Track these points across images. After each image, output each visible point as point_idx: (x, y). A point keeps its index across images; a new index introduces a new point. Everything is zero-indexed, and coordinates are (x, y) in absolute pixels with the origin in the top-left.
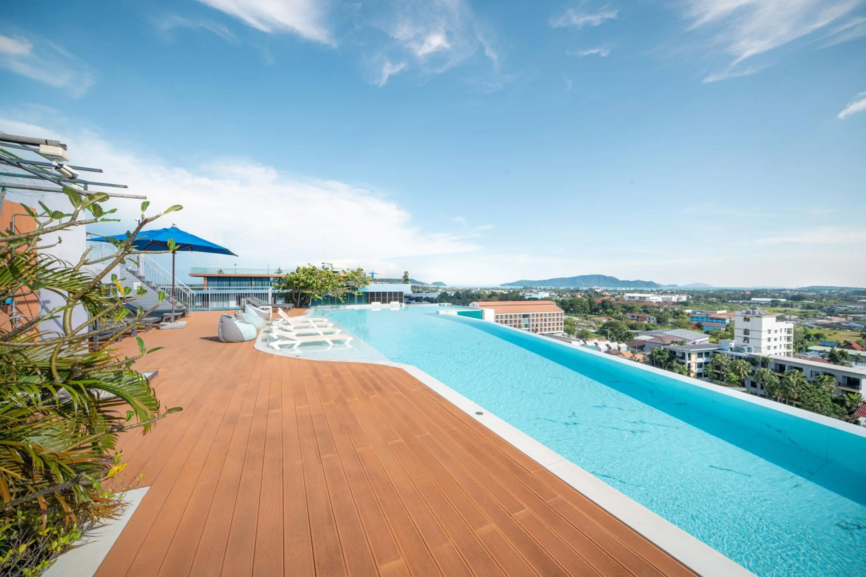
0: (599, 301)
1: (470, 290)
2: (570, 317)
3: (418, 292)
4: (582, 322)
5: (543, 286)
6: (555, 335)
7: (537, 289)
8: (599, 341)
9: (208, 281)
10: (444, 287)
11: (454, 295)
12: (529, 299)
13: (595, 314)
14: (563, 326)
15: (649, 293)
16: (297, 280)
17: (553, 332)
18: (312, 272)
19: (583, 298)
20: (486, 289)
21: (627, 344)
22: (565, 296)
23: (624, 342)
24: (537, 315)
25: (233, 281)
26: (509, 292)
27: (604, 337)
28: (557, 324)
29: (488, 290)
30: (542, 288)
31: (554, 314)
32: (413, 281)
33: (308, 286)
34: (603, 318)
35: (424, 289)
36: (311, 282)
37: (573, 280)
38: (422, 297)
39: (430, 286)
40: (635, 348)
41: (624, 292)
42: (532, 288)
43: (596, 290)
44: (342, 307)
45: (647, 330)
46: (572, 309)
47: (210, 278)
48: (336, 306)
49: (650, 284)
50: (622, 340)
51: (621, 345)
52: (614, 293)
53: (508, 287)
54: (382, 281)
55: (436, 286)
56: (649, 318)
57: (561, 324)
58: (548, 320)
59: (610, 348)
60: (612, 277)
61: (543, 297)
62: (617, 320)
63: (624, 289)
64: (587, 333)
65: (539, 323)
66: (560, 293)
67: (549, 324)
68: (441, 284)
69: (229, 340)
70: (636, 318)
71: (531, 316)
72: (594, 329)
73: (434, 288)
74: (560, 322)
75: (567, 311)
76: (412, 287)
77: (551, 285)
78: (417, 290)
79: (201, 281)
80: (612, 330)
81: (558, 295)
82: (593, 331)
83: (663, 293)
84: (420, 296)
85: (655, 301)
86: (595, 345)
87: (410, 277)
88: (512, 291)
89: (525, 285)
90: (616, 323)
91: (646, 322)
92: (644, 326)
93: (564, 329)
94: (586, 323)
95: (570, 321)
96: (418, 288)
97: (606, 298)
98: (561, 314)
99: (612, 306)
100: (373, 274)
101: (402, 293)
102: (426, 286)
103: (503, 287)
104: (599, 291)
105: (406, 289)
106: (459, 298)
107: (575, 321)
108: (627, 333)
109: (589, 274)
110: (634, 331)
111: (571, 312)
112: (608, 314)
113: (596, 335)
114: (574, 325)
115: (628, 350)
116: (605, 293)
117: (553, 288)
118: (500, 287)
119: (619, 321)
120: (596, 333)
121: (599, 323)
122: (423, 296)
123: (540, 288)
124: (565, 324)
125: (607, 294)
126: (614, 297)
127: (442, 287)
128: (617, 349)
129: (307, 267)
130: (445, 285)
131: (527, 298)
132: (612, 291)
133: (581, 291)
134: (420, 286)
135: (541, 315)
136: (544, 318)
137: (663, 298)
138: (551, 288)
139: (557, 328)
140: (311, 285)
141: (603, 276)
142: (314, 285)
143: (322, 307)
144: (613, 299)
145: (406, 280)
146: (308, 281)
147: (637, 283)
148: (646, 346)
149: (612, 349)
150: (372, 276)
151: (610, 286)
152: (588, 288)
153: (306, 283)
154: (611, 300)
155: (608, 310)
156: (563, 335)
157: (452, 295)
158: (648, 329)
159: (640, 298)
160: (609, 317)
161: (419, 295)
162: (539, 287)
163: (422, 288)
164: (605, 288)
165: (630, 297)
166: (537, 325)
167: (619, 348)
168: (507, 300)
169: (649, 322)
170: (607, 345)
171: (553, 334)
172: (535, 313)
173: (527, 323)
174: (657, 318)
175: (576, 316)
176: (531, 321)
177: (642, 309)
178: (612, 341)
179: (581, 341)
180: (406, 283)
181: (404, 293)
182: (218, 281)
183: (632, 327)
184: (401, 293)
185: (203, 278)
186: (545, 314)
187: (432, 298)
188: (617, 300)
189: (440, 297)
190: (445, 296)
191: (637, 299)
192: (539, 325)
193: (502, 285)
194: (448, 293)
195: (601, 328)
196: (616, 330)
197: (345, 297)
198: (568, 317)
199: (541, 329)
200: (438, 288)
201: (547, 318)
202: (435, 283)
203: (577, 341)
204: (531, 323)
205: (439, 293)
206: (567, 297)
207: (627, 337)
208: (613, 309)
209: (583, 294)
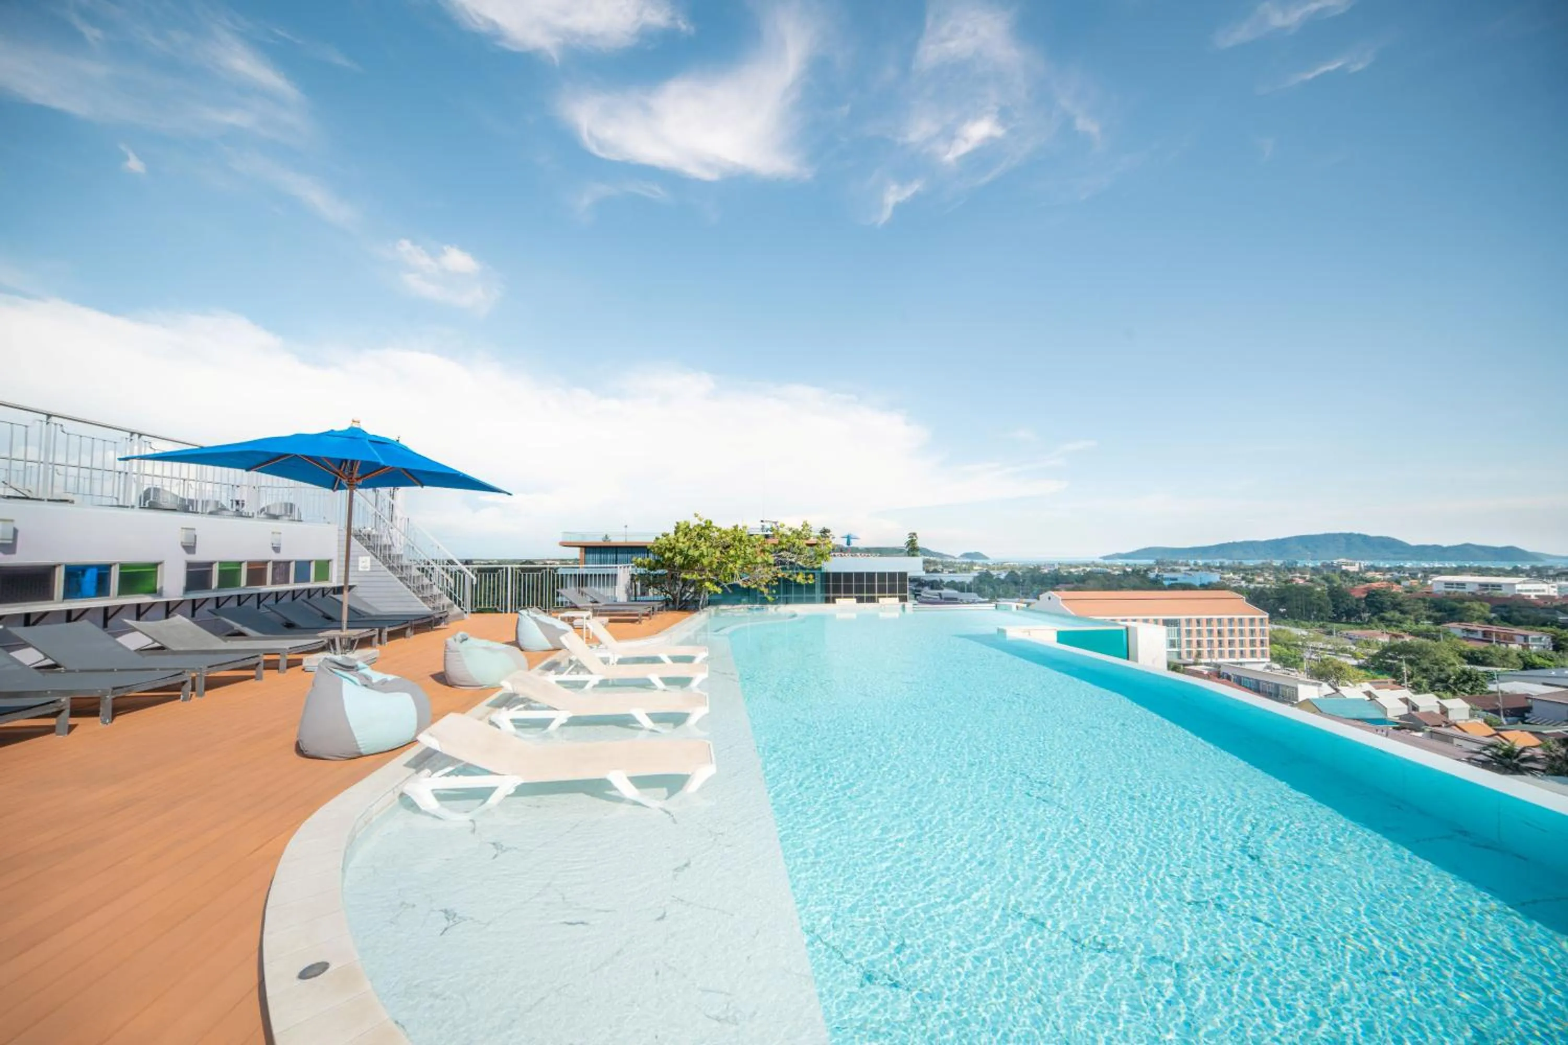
0: (1359, 591)
1: (1038, 568)
2: (1283, 627)
3: (935, 571)
4: (1319, 640)
5: (1202, 559)
6: (1247, 666)
7: (1187, 565)
8: (1378, 688)
9: (586, 552)
10: (985, 561)
11: (1006, 577)
12: (1172, 587)
13: (1348, 623)
14: (1267, 648)
15: (1507, 574)
16: (670, 550)
17: (1241, 660)
18: (704, 531)
19: (1310, 584)
20: (1071, 566)
21: (1466, 700)
22: (1261, 579)
23: (1454, 694)
24: (1198, 621)
25: (622, 553)
26: (1125, 571)
27: (1390, 680)
28: (1252, 643)
29: (1076, 567)
30: (1200, 562)
31: (1241, 620)
32: (926, 552)
33: (690, 564)
34: (1378, 632)
35: (946, 566)
36: (697, 554)
37: (1278, 546)
38: (942, 581)
39: (958, 561)
40: (1496, 712)
41: (1427, 573)
42: (1176, 564)
43: (1344, 568)
44: (771, 609)
45: (1525, 668)
46: (1282, 610)
47: (588, 549)
48: (757, 606)
49: (1509, 553)
50: (1447, 688)
51: (1446, 703)
52: (1396, 574)
53: (1120, 562)
54: (868, 551)
55: (969, 560)
56: (1526, 638)
57: (1262, 642)
58: (1226, 633)
59: (1415, 708)
60: (1389, 538)
61: (1206, 582)
62: (1421, 640)
63: (1425, 565)
64: (1341, 669)
65: (1205, 639)
66: (1248, 573)
67: (1231, 643)
68: (978, 555)
69: (311, 752)
70: (1480, 636)
71: (1183, 623)
72: (1355, 656)
73: (967, 563)
74: (1258, 638)
75: (1275, 616)
76: (925, 562)
77: (1223, 557)
78: (932, 568)
79: (576, 553)
80: (1411, 662)
81: (1243, 579)
82: (1355, 662)
83: (1558, 575)
84: (938, 579)
85: (1533, 596)
86: (1367, 698)
87: (920, 544)
88: (1129, 570)
89: (1158, 557)
90: (1420, 647)
91: (1515, 647)
92: (1513, 658)
93: (1271, 655)
94: (1328, 643)
95: (1283, 637)
96: (935, 563)
97: (1375, 585)
98: (1261, 620)
99: (1400, 604)
100: (849, 538)
101: (905, 574)
102: (949, 560)
103: (1107, 562)
104: (1354, 569)
105: (914, 567)
106: (1016, 583)
107: (1297, 638)
108: (1464, 672)
109: (1322, 532)
110: (1481, 669)
111: (1282, 616)
112: (1389, 623)
113: (1363, 672)
114: (1296, 645)
115: (1472, 716)
116: (1370, 575)
117: (1227, 562)
118: (1101, 561)
119: (1430, 642)
120: (1360, 667)
121: (1368, 644)
122: (943, 579)
123: (1195, 564)
124: (1271, 643)
125: (1378, 576)
126: (1398, 582)
127: (980, 561)
128: (1437, 711)
129: (694, 522)
130: (986, 558)
131: (1166, 583)
132: (1389, 570)
133: (1303, 571)
134: (938, 560)
135: (1209, 621)
136: (1216, 628)
137: (1560, 588)
138: (1221, 563)
139: (1253, 653)
140: (697, 561)
141: (1359, 535)
142: (705, 561)
143: (730, 607)
144: (1396, 589)
145: (912, 549)
146: (691, 552)
147: (1465, 550)
148: (1534, 710)
149: (1421, 710)
150: (848, 543)
151: (1384, 559)
152: (1319, 564)
153: (686, 556)
154: (1394, 590)
155: (1388, 615)
156: (1268, 667)
157: (1003, 577)
158: (1528, 665)
159: (1485, 586)
160: (1395, 631)
161: (936, 577)
162: (1192, 562)
163: (942, 563)
164: (1368, 563)
165: (1449, 584)
166: (1199, 643)
167: (1444, 711)
168: (1120, 588)
169: (1526, 647)
170: (1406, 701)
171: (1241, 664)
172: (1194, 617)
173: (1176, 638)
174: (1553, 639)
175: (1297, 625)
176: (1183, 633)
177: (1493, 615)
178: (1417, 688)
179: (1325, 685)
180: (913, 555)
181: (909, 575)
182: (600, 553)
183: (1472, 658)
184: (903, 575)
185: (578, 549)
186: (1220, 621)
187: (962, 583)
188: (1410, 590)
189: (977, 582)
190: (987, 579)
191: (1469, 589)
192: (1205, 644)
193: (1105, 558)
194: (994, 573)
195: (1374, 657)
196: (1425, 664)
197: (773, 588)
198: (1276, 627)
199: (1211, 653)
200: (973, 564)
201: (1226, 628)
202: (967, 555)
203: (1314, 684)
204: (1184, 639)
205: (976, 574)
206: (1266, 582)
207: (1464, 682)
208: (1402, 612)
209: (1308, 577)
